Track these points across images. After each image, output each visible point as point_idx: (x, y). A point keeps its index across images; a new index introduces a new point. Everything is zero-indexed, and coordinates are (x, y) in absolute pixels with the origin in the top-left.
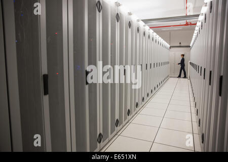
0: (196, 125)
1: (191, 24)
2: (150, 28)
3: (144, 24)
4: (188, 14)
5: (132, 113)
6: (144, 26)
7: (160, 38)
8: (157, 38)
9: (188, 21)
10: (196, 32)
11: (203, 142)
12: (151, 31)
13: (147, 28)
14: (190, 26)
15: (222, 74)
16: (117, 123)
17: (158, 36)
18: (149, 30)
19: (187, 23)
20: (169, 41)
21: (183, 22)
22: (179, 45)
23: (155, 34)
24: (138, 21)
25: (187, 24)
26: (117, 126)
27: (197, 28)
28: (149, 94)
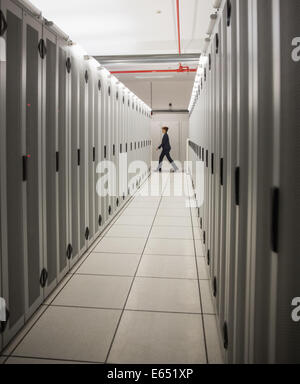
0: (202, 261)
1: (188, 70)
2: (112, 72)
3: (99, 65)
4: (182, 52)
5: (77, 252)
6: (100, 69)
7: (132, 94)
8: (126, 94)
9: (182, 63)
10: (196, 85)
11: (215, 295)
12: (114, 80)
13: (105, 73)
14: (185, 73)
15: (238, 165)
16: (45, 277)
17: (127, 90)
18: (109, 77)
19: (181, 67)
20: (150, 100)
21: (175, 65)
22: (168, 108)
23: (121, 85)
24: (87, 57)
25: (181, 69)
26: (43, 285)
27: (198, 79)
28: (113, 209)
